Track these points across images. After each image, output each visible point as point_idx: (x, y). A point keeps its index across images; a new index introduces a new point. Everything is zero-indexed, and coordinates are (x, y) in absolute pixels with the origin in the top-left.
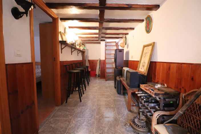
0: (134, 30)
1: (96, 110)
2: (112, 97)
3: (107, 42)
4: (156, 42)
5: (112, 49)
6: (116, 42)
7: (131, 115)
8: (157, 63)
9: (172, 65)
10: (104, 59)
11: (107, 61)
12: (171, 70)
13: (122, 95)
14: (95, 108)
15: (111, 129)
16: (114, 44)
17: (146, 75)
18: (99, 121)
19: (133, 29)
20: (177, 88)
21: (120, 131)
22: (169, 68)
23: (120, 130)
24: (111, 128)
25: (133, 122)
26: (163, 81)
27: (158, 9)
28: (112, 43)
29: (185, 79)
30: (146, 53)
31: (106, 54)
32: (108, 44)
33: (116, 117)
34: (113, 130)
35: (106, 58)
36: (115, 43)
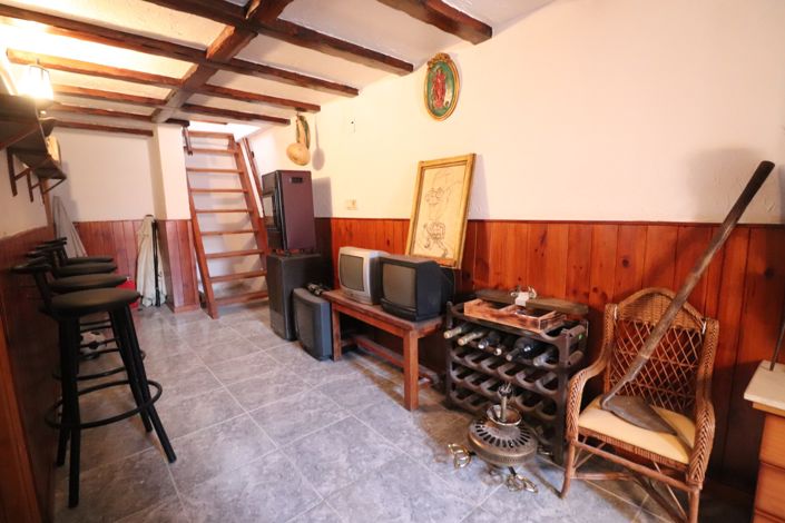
0: (356, 98)
1: (293, 463)
2: (305, 381)
3: (193, 134)
4: (478, 153)
5: (210, 166)
6: (231, 137)
7: (431, 423)
8: (488, 224)
9: (551, 228)
10: (187, 216)
11: (204, 224)
12: (551, 242)
13: (339, 360)
14: (277, 457)
15: (420, 505)
16: (223, 144)
17: (460, 268)
18: (350, 506)
19: (353, 92)
20: (575, 292)
21: (451, 496)
22: (543, 239)
23: (448, 492)
24: (416, 504)
25: (485, 439)
26: (520, 279)
27: (486, 39)
28: (209, 140)
29: (601, 266)
30: (440, 189)
31: (190, 191)
32: (195, 143)
33: (395, 453)
34: (428, 505)
35: (194, 212)
36: (226, 142)
